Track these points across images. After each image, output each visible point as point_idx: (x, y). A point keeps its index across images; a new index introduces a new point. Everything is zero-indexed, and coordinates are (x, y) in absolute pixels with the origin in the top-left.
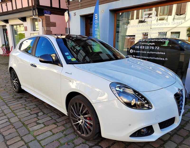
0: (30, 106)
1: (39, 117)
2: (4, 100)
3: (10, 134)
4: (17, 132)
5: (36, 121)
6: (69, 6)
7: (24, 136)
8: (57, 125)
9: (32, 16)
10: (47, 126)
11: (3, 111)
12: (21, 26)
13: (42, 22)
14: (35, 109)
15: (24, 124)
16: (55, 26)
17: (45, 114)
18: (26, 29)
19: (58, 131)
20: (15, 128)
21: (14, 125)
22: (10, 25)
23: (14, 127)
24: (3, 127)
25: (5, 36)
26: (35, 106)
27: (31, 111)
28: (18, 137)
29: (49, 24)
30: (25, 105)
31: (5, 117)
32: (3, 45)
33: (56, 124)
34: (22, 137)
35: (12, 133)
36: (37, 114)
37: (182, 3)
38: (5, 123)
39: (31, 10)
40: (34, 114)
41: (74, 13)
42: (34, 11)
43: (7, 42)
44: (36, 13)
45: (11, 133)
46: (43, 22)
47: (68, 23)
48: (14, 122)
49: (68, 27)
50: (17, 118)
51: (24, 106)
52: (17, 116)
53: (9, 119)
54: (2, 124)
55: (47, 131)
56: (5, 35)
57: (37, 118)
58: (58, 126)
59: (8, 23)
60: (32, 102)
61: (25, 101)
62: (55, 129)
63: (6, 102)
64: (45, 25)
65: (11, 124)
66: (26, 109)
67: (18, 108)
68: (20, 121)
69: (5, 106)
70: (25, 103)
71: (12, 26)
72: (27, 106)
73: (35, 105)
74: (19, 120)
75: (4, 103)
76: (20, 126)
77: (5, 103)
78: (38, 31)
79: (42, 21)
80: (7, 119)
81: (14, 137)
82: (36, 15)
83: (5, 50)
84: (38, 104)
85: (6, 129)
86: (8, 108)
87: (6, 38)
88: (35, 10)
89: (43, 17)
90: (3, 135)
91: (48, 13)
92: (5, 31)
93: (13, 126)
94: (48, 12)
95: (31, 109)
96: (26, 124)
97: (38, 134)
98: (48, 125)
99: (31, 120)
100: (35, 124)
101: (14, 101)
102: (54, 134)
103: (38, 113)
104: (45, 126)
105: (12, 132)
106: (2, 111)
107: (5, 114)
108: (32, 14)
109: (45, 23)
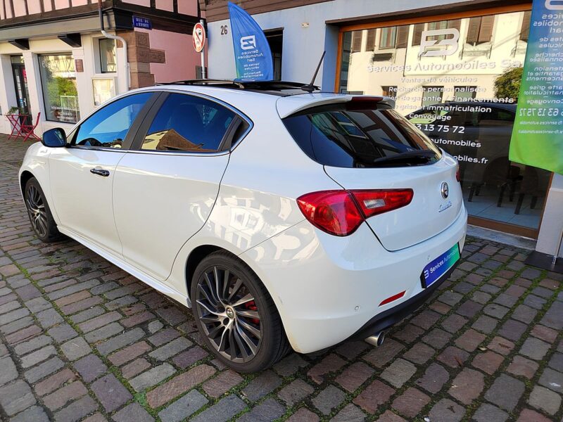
0: (117, 301)
1: (151, 339)
2: (35, 277)
3: (69, 403)
4: (92, 394)
5: (146, 353)
6: (207, 8)
7: (117, 410)
8: (215, 366)
9: (99, 32)
10: (183, 372)
11: (34, 318)
12: (60, 57)
13: (127, 48)
14: (134, 310)
15: (109, 365)
16: (163, 62)
17: (169, 325)
18: (80, 67)
19: (225, 389)
20: (82, 381)
21: (79, 367)
22: (33, 54)
23: (78, 377)
24: (42, 376)
25: (19, 85)
26: (131, 300)
27: (124, 315)
28: (99, 414)
29: (145, 56)
30: (100, 295)
31: (45, 340)
32: (13, 109)
33: (213, 365)
34: (110, 414)
35: (75, 400)
36: (143, 326)
37: (483, 17)
38: (47, 360)
39: (95, 14)
40: (134, 327)
41: (222, 27)
42: (105, 18)
43: (23, 100)
44: (110, 25)
45: (72, 401)
46: (130, 50)
47: (202, 54)
48: (75, 358)
49: (203, 66)
50: (84, 341)
51: (98, 300)
52: (81, 334)
53: (57, 346)
54: (36, 365)
55: (190, 390)
56: (18, 81)
57: (148, 342)
58: (217, 369)
59: (29, 48)
60: (122, 286)
61: (98, 283)
62: (212, 381)
63: (40, 284)
64: (134, 58)
65: (68, 364)
66: (107, 311)
67: (83, 308)
68: (95, 352)
69: (41, 300)
70: (101, 289)
71: (40, 56)
72: (107, 300)
73: (133, 295)
74: (90, 350)
75: (35, 290)
76: (99, 371)
77: (39, 288)
78: (115, 72)
79: (127, 45)
80: (53, 347)
81: (85, 417)
82: (109, 29)
83: (19, 122)
84: (141, 293)
85: (54, 385)
86: (50, 305)
87: (20, 88)
88: (107, 15)
89: (131, 35)
90: (46, 410)
91: (145, 25)
92: (18, 69)
93: (77, 374)
94: (144, 22)
95: (122, 309)
96: (117, 363)
97: (162, 400)
98: (187, 369)
99: (129, 347)
100: (144, 364)
101: (64, 281)
102: (212, 402)
103: (146, 323)
104: (179, 370)
105: (77, 396)
106: (32, 318)
107: (43, 327)
108: (100, 27)
109: (135, 52)
